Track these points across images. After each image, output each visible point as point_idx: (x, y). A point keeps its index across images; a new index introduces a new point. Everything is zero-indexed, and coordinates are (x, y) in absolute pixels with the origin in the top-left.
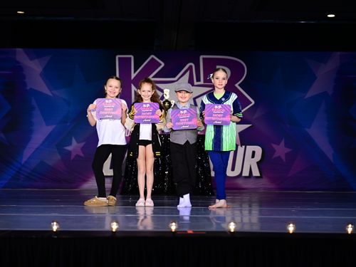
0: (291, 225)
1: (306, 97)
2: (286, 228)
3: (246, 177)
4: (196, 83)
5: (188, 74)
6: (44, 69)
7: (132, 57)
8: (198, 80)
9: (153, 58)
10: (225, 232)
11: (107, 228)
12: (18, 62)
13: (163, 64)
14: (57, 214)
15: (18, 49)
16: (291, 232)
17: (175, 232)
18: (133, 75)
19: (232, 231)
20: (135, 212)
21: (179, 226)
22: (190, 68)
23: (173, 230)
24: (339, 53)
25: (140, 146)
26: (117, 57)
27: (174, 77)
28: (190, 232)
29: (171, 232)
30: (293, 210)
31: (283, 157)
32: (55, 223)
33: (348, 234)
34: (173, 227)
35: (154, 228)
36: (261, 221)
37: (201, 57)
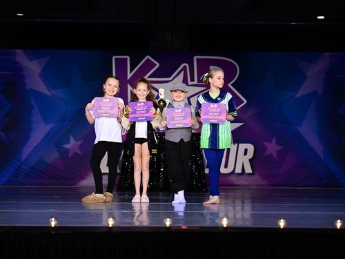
0: (282, 220)
1: (296, 96)
2: (277, 224)
3: (238, 174)
4: (190, 83)
5: (182, 74)
6: (43, 70)
7: (128, 58)
8: (192, 80)
9: (148, 59)
10: (218, 228)
11: (104, 224)
12: (18, 63)
13: (158, 65)
14: (54, 211)
15: (17, 50)
16: (282, 227)
17: (170, 227)
18: (129, 76)
19: (225, 226)
20: (131, 208)
21: (174, 221)
22: (185, 68)
23: (168, 226)
24: (328, 53)
25: (136, 144)
26: (114, 58)
27: (169, 77)
28: (184, 227)
29: (166, 227)
30: (284, 206)
31: (275, 155)
32: (53, 219)
33: (337, 229)
34: (168, 223)
35: (150, 224)
36: (253, 216)
37: (195, 58)
